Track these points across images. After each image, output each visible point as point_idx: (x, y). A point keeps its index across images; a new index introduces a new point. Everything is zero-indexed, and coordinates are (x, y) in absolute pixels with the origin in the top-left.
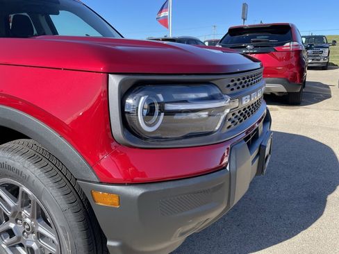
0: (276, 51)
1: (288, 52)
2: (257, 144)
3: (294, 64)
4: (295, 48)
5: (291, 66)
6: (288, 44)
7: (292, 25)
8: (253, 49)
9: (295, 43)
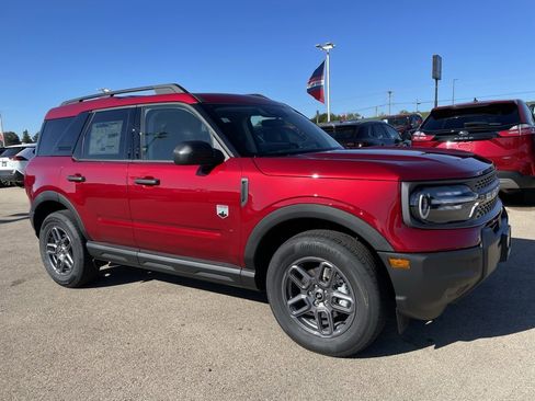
0: (498, 136)
1: (516, 137)
2: (500, 233)
3: (526, 151)
4: (524, 131)
5: (522, 155)
6: (515, 128)
7: (518, 101)
8: (468, 136)
9: (526, 126)
